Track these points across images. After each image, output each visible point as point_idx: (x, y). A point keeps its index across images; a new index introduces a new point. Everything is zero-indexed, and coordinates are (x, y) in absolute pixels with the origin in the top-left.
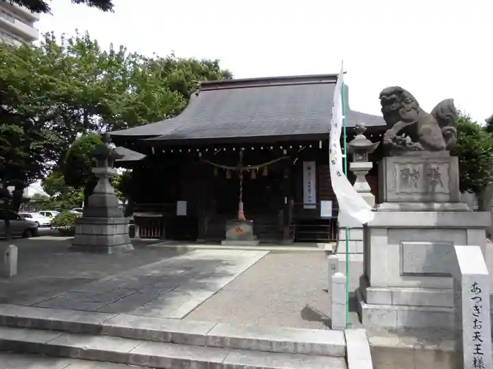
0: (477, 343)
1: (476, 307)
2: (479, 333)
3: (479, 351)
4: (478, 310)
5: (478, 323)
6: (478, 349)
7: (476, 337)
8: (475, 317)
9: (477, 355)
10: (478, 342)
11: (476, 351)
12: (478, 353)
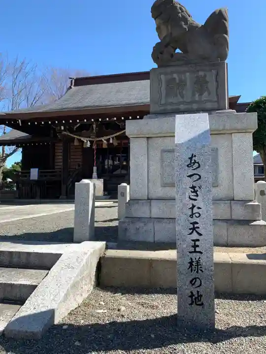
0: (195, 238)
1: (193, 187)
2: (197, 223)
3: (197, 249)
4: (195, 192)
5: (195, 210)
6: (195, 246)
7: (194, 229)
8: (192, 202)
9: (195, 254)
10: (195, 236)
11: (193, 249)
12: (195, 252)
